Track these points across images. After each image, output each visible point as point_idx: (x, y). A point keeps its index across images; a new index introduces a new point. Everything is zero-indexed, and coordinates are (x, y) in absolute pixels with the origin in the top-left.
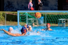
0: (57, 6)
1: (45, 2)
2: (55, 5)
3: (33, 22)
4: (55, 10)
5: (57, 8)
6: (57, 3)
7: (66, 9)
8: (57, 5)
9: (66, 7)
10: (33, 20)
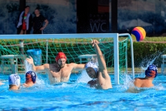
0: (75, 22)
1: (44, 12)
2: (71, 20)
3: (15, 63)
4: (70, 31)
5: (74, 26)
6: (75, 14)
7: (97, 30)
8: (75, 19)
9: (97, 24)
10: (15, 59)
